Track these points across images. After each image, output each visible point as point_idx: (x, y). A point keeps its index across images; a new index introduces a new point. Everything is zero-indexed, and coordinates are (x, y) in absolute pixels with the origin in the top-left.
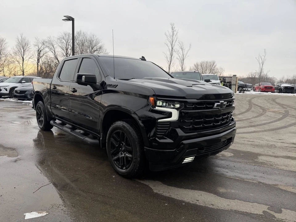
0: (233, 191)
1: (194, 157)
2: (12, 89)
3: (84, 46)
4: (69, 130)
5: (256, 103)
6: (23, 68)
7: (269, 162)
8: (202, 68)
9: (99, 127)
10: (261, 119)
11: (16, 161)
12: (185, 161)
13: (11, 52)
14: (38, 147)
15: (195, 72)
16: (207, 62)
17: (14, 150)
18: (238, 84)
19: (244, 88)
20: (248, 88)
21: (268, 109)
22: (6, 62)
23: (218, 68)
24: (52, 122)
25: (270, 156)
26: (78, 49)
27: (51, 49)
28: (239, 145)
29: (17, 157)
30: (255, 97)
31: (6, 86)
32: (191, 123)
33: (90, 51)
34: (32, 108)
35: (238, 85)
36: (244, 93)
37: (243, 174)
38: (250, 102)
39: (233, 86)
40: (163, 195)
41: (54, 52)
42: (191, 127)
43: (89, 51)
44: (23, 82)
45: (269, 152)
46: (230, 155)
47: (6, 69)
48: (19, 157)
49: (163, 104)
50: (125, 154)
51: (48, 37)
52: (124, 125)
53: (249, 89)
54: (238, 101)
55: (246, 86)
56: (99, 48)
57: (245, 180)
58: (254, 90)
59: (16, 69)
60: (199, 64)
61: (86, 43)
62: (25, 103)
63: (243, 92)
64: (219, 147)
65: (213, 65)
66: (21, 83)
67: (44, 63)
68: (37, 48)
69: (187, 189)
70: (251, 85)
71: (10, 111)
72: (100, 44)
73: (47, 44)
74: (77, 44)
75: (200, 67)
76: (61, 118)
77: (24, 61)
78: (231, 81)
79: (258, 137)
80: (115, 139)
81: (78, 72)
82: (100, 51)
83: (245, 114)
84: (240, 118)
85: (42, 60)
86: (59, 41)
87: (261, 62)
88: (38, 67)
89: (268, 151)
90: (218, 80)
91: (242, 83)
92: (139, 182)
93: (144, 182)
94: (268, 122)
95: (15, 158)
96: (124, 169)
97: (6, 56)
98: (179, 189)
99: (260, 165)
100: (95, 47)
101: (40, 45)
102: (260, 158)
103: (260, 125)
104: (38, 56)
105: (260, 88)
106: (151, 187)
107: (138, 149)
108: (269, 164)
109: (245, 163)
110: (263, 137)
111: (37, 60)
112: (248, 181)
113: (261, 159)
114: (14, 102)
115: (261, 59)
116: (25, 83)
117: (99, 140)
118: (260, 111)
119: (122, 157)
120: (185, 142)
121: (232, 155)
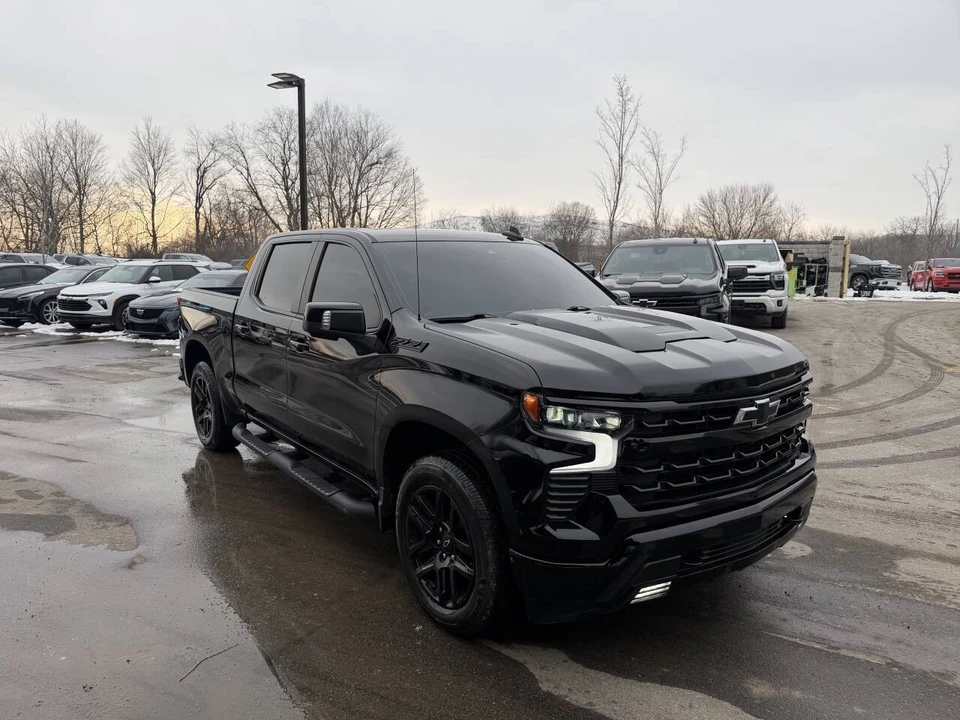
0: (797, 694)
1: (669, 583)
2: (123, 302)
3: (337, 149)
4: (287, 463)
5: (912, 341)
6: (153, 225)
7: (934, 582)
8: (727, 209)
9: (375, 462)
10: (921, 407)
11: (131, 565)
12: (638, 596)
13: (118, 176)
14: (196, 516)
15: (695, 242)
16: (744, 190)
17: (127, 523)
18: (852, 266)
19: (872, 278)
20: (886, 280)
21: (950, 366)
22: (104, 207)
23: (783, 205)
24: (237, 431)
25: (940, 558)
26: (319, 160)
27: (237, 162)
28: (836, 514)
29: (134, 552)
30: (908, 316)
31: (104, 295)
32: (660, 476)
33: (357, 165)
34: (180, 378)
35: (850, 270)
36: (870, 296)
37: (839, 629)
38: (889, 334)
39: (834, 274)
40: (569, 703)
41: (245, 172)
42: (659, 487)
43: (353, 164)
44: (152, 278)
45: (937, 542)
46: (798, 553)
47: (102, 230)
48: (141, 549)
49: (565, 418)
50: (452, 561)
51: (228, 126)
52: (447, 471)
53: (892, 283)
54: (848, 332)
55: (879, 272)
56: (386, 156)
57: (843, 652)
58: (909, 281)
59: (134, 227)
60: (717, 193)
61: (345, 141)
62: (161, 346)
63: (868, 293)
64: (752, 545)
65: (766, 197)
66: (148, 282)
67: (217, 208)
68: (195, 159)
69: (645, 681)
70: (899, 267)
71: (116, 380)
72: (387, 143)
73: (224, 149)
74: (317, 143)
75: (719, 206)
76: (262, 419)
77: (157, 203)
78: (825, 255)
79: (905, 481)
80: (422, 511)
81: (310, 300)
82: (389, 166)
83: (869, 385)
84: (849, 403)
85: (211, 196)
86: (260, 137)
87: (933, 189)
88: (197, 219)
89: (933, 536)
90: (778, 260)
91: (865, 260)
92: (496, 652)
93: (510, 651)
94: (946, 418)
95: (129, 555)
96: (450, 608)
97: (102, 188)
98: (620, 679)
99: (901, 594)
100: (371, 154)
101: (203, 152)
102: (903, 564)
103: (917, 432)
104: (198, 185)
105: (930, 278)
106: (532, 670)
107: (489, 553)
108: (932, 593)
109: (850, 585)
110: (921, 482)
111: (194, 199)
112: (850, 654)
113: (908, 569)
114: (128, 343)
115: (935, 178)
116: (158, 281)
117: (376, 506)
118: (921, 376)
119: (442, 568)
120: (640, 537)
121: (808, 550)
